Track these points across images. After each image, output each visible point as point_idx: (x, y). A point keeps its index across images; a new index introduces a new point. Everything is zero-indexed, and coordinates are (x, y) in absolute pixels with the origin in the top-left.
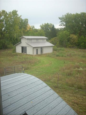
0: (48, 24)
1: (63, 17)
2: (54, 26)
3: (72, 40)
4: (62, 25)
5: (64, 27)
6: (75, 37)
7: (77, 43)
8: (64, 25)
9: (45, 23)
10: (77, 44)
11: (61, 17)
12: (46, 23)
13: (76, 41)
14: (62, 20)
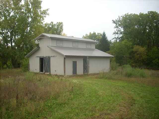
0: (94, 33)
1: (120, 19)
2: (105, 35)
3: (138, 54)
4: (117, 33)
5: (121, 35)
6: (141, 49)
7: (145, 60)
8: (121, 33)
9: (90, 33)
10: (147, 62)
11: (117, 19)
12: (92, 33)
13: (144, 57)
14: (118, 25)
